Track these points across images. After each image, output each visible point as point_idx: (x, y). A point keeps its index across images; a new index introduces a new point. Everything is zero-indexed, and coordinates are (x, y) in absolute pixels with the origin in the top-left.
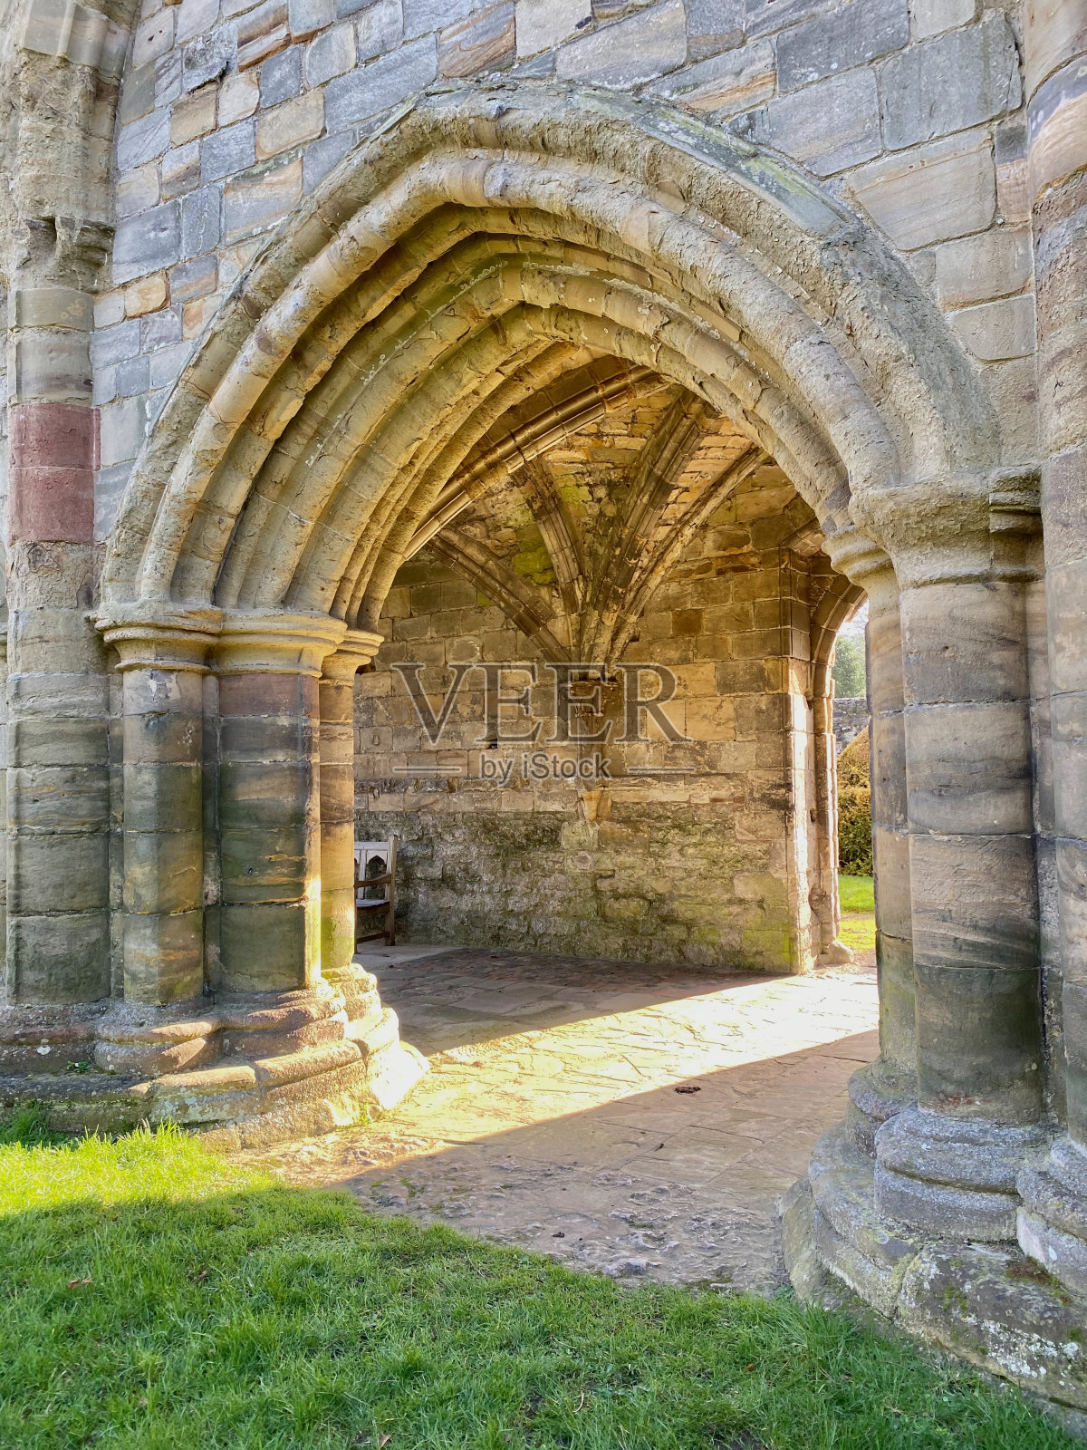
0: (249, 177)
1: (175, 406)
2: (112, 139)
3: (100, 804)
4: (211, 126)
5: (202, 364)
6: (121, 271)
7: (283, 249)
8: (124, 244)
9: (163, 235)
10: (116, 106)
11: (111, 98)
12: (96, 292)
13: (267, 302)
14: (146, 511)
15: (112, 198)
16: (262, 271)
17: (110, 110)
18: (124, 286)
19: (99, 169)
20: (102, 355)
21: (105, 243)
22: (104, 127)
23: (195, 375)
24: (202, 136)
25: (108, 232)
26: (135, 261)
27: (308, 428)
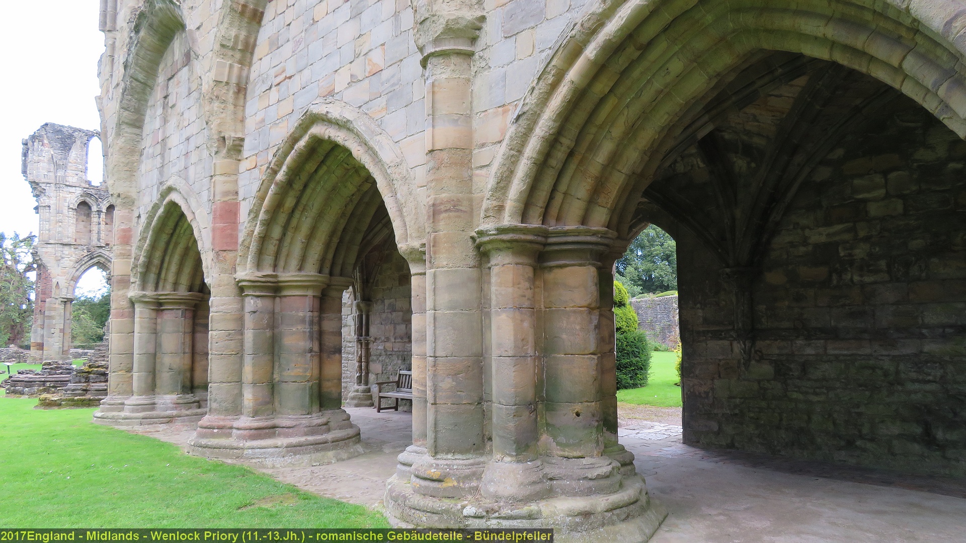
0: (275, 124)
1: (254, 204)
2: (244, 106)
3: (239, 344)
4: (267, 105)
5: (261, 190)
6: (246, 153)
7: (280, 151)
8: (247, 144)
9: (256, 141)
10: (245, 95)
11: (243, 93)
12: (240, 160)
13: (278, 169)
14: (249, 241)
15: (244, 127)
16: (275, 159)
17: (243, 96)
18: (247, 158)
19: (240, 117)
20: (241, 183)
21: (241, 143)
22: (241, 102)
23: (259, 194)
24: (266, 108)
25: (242, 140)
26: (249, 150)
27: (300, 208)
